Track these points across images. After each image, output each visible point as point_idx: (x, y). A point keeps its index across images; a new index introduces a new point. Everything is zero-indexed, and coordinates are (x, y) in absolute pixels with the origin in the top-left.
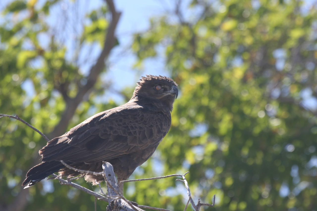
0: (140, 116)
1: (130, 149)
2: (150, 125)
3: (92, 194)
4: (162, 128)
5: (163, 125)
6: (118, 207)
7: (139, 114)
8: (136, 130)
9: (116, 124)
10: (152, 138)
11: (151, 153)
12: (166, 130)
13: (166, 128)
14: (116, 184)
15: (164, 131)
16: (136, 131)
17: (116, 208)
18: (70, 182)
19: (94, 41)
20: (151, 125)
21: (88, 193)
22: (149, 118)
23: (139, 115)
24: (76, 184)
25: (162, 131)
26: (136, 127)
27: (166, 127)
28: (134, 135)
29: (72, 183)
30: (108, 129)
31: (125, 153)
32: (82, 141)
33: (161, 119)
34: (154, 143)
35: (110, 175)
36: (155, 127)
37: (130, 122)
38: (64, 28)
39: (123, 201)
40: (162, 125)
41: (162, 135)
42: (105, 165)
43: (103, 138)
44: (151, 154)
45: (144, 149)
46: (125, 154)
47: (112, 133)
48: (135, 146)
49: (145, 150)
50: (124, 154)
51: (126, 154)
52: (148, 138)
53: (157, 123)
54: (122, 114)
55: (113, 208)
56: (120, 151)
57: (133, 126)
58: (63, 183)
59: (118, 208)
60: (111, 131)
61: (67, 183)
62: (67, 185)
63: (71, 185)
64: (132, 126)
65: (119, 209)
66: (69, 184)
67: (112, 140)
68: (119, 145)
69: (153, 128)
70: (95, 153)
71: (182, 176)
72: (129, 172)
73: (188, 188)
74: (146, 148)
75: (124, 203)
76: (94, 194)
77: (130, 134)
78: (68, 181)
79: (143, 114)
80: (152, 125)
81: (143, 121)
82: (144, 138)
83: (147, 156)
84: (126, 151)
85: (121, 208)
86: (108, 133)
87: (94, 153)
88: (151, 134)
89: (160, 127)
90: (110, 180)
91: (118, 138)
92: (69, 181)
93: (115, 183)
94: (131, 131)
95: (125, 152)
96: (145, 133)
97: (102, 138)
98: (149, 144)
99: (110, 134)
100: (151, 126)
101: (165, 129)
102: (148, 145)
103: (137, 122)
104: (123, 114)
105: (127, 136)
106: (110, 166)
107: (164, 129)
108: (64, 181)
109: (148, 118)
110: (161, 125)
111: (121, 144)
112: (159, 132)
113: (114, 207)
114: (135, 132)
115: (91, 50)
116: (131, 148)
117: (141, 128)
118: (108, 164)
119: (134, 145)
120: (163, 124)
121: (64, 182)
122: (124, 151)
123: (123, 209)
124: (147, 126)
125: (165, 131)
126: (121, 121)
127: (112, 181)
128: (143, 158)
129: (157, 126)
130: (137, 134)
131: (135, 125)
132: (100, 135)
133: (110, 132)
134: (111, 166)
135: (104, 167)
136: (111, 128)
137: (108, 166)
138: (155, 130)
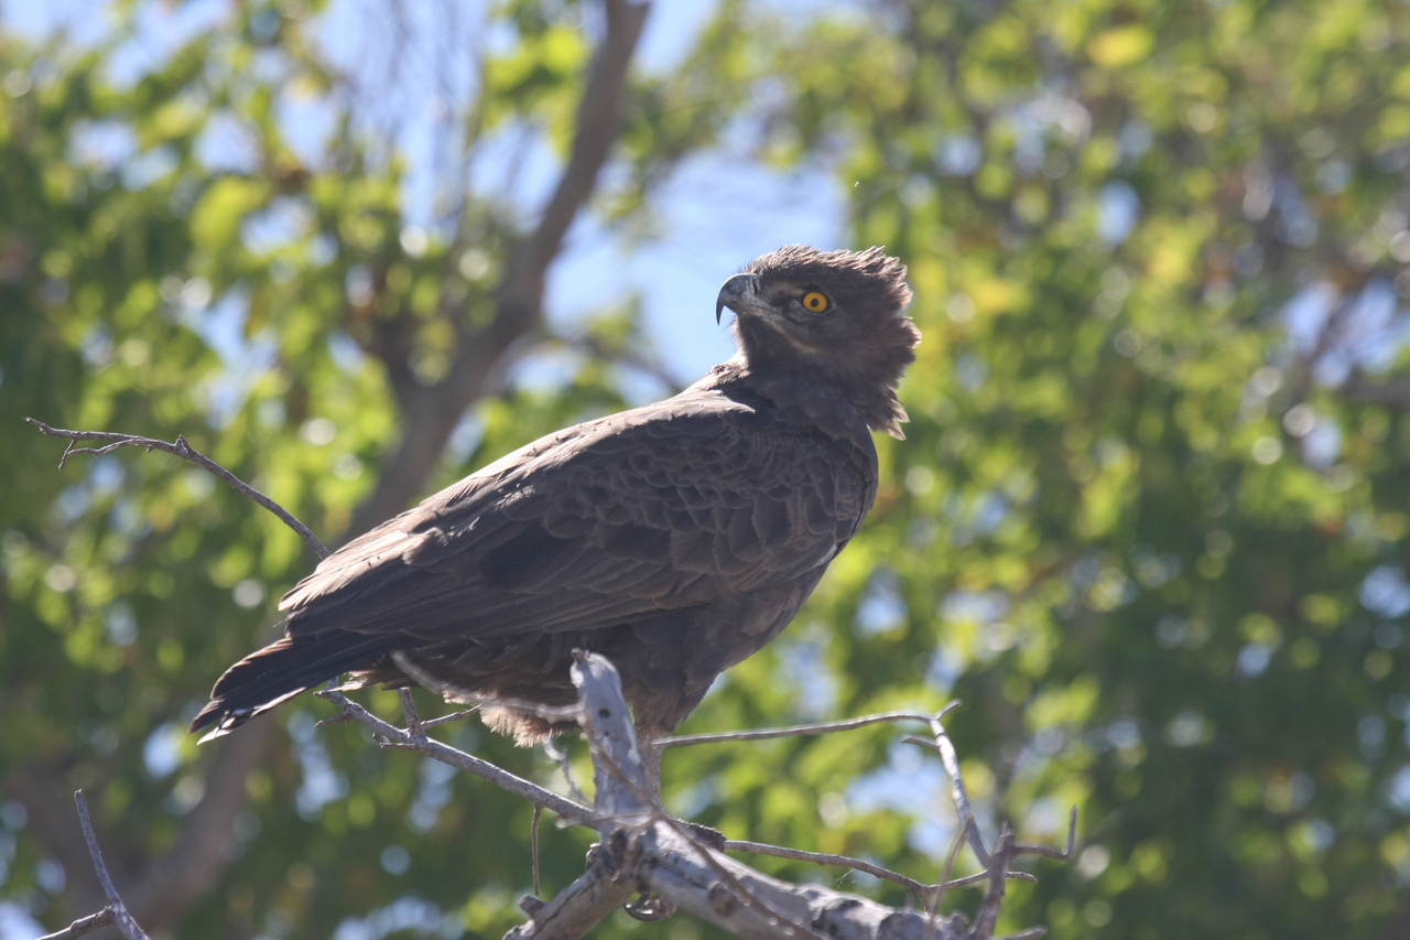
0: (733, 443)
1: (680, 589)
2: (776, 486)
3: (521, 790)
4: (830, 501)
5: (837, 489)
6: (643, 857)
7: (728, 438)
8: (712, 505)
9: (623, 479)
10: (785, 544)
11: (783, 612)
12: (852, 511)
13: (849, 502)
14: (633, 755)
15: (839, 513)
16: (709, 510)
17: (634, 863)
18: (423, 737)
19: (530, 130)
20: (782, 485)
21: (501, 783)
22: (773, 455)
23: (727, 440)
24: (449, 747)
25: (830, 515)
26: (711, 493)
27: (851, 497)
28: (702, 528)
29: (430, 740)
30: (582, 498)
31: (658, 605)
32: (464, 548)
33: (827, 461)
34: (792, 566)
35: (604, 713)
36: (799, 496)
37: (687, 469)
38: (394, 73)
39: (663, 830)
40: (834, 486)
41: (834, 533)
42: (584, 667)
43: (561, 536)
44: (781, 615)
45: (744, 590)
46: (659, 611)
47: (600, 516)
48: (704, 576)
49: (750, 593)
50: (654, 608)
51: (664, 610)
52: (764, 542)
53: (808, 476)
54: (649, 434)
55: (621, 861)
56: (635, 596)
57: (698, 487)
58: (387, 742)
59: (645, 861)
60: (597, 508)
61: (410, 741)
62: (409, 748)
63: (426, 750)
64: (693, 487)
65: (646, 866)
66: (417, 748)
67: (600, 545)
68: (629, 569)
69: (788, 501)
70: (523, 601)
71: (927, 721)
72: (687, 694)
73: (956, 778)
74: (754, 584)
75: (668, 839)
76: (531, 791)
77: (682, 520)
78: (412, 734)
79: (747, 437)
80: (785, 484)
81: (745, 467)
82: (749, 539)
83: (762, 622)
84: (662, 594)
85: (655, 862)
86: (585, 516)
87: (518, 602)
88: (780, 527)
89: (820, 495)
90: (607, 734)
91: (630, 539)
92: (417, 730)
93: (628, 746)
94: (688, 507)
95: (659, 599)
96: (754, 518)
97: (553, 533)
98: (771, 570)
99: (592, 521)
100: (783, 491)
101: (846, 505)
102: (765, 572)
103: (716, 469)
104: (653, 436)
105: (669, 531)
106: (607, 673)
107: (840, 504)
108: (394, 731)
109: (769, 453)
110: (828, 487)
111: (641, 562)
112: (818, 516)
113: (628, 858)
114: (706, 516)
115: (516, 167)
116: (687, 583)
117: (732, 496)
118: (598, 663)
119: (701, 571)
120: (836, 483)
121: (395, 738)
122: (653, 596)
123: (666, 868)
124: (761, 489)
125: (847, 517)
126: (643, 462)
127: (615, 740)
128: (745, 630)
129: (808, 491)
130: (717, 522)
131: (709, 482)
132: (546, 523)
133: (593, 509)
134: (610, 672)
135: (577, 677)
136: (598, 495)
137: (595, 671)
138: (798, 510)
